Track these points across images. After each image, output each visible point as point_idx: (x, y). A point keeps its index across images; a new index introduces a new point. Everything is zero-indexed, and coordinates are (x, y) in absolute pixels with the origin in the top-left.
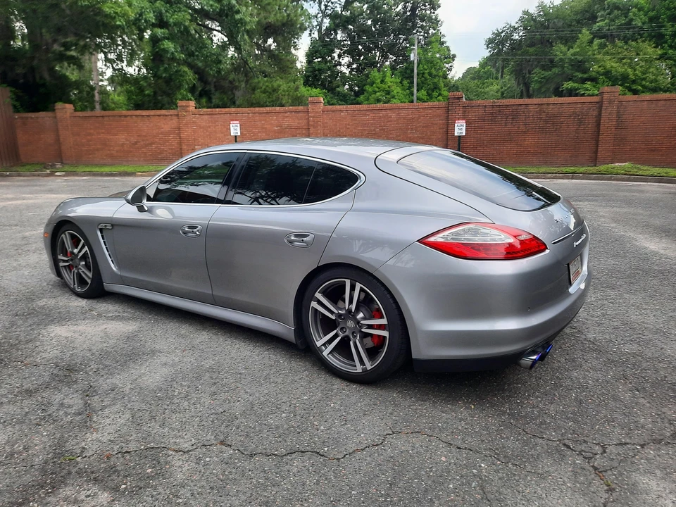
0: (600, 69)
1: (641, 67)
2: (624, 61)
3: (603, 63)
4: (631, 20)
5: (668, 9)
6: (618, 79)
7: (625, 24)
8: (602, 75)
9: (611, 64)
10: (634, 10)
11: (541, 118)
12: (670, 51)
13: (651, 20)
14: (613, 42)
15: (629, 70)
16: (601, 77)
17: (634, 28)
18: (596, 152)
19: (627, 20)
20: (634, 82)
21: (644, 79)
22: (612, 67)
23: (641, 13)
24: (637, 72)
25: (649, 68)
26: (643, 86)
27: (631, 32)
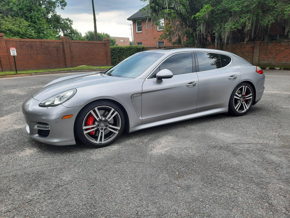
0: (6, 28)
1: (24, 29)
2: (16, 25)
3: (6, 25)
4: (12, 8)
5: (27, 6)
6: (15, 33)
7: (9, 9)
8: (7, 30)
9: (10, 26)
10: (11, 3)
11: (42, 48)
12: (32, 24)
13: (20, 9)
14: (7, 16)
15: (20, 30)
16: (8, 32)
17: (14, 11)
18: (65, 62)
19: (10, 7)
20: (22, 35)
21: (27, 34)
22: (11, 27)
23: (15, 5)
24: (23, 31)
25: (27, 29)
26: (27, 37)
27: (13, 13)
